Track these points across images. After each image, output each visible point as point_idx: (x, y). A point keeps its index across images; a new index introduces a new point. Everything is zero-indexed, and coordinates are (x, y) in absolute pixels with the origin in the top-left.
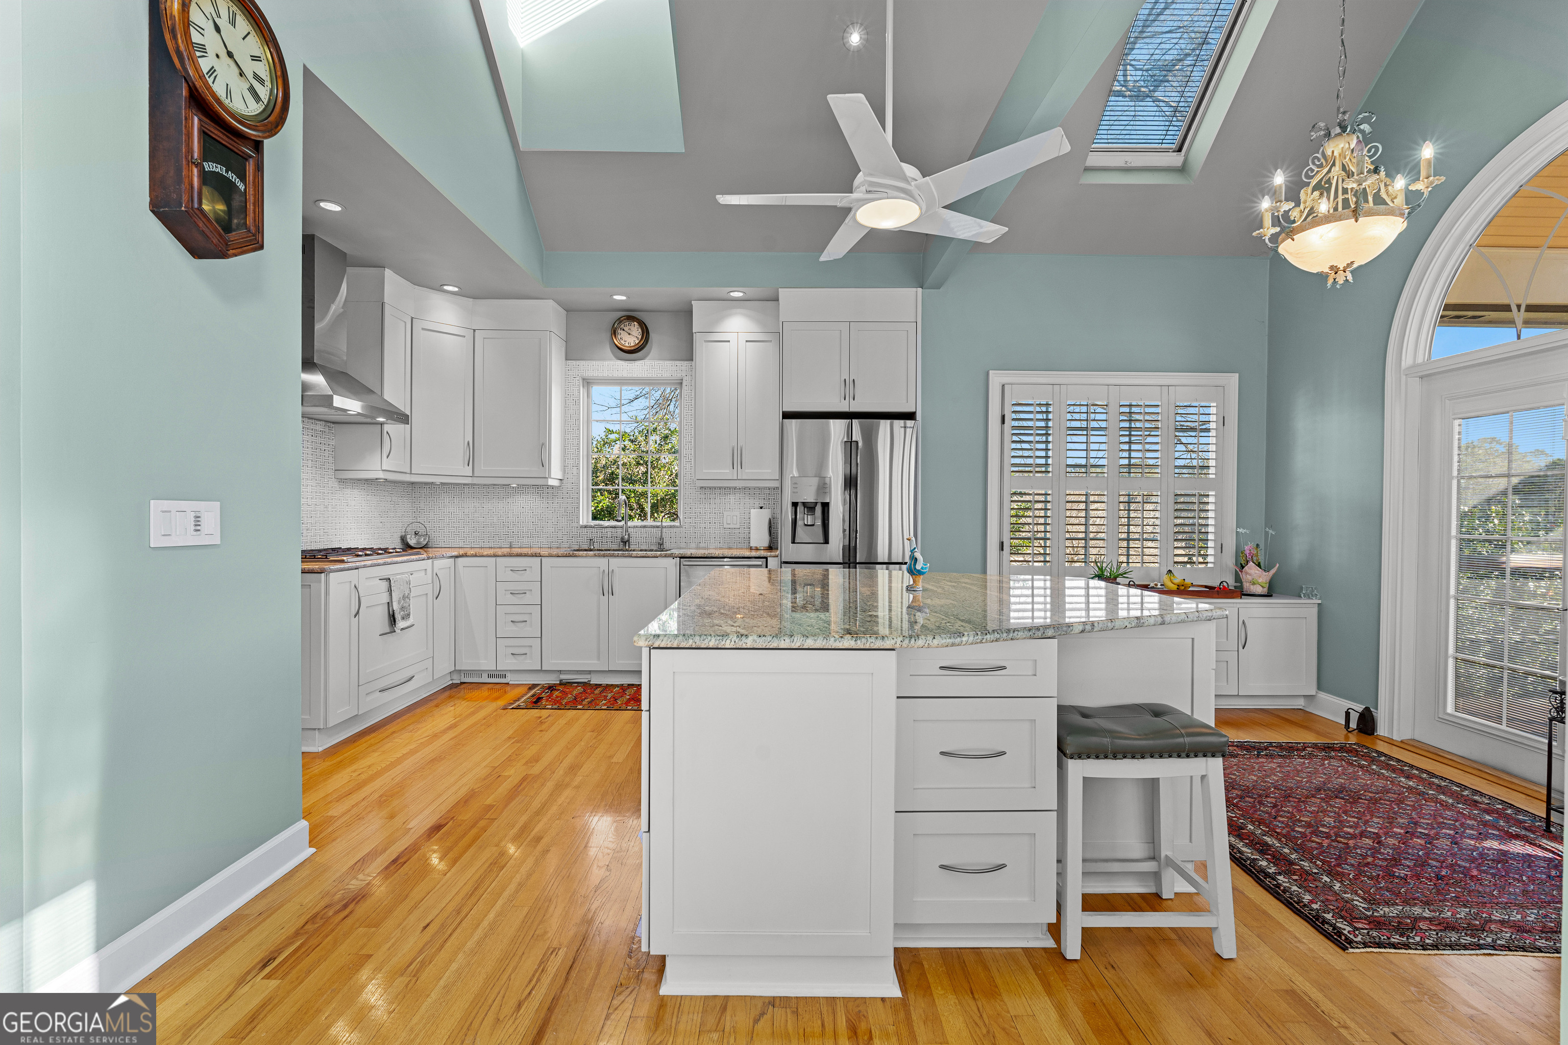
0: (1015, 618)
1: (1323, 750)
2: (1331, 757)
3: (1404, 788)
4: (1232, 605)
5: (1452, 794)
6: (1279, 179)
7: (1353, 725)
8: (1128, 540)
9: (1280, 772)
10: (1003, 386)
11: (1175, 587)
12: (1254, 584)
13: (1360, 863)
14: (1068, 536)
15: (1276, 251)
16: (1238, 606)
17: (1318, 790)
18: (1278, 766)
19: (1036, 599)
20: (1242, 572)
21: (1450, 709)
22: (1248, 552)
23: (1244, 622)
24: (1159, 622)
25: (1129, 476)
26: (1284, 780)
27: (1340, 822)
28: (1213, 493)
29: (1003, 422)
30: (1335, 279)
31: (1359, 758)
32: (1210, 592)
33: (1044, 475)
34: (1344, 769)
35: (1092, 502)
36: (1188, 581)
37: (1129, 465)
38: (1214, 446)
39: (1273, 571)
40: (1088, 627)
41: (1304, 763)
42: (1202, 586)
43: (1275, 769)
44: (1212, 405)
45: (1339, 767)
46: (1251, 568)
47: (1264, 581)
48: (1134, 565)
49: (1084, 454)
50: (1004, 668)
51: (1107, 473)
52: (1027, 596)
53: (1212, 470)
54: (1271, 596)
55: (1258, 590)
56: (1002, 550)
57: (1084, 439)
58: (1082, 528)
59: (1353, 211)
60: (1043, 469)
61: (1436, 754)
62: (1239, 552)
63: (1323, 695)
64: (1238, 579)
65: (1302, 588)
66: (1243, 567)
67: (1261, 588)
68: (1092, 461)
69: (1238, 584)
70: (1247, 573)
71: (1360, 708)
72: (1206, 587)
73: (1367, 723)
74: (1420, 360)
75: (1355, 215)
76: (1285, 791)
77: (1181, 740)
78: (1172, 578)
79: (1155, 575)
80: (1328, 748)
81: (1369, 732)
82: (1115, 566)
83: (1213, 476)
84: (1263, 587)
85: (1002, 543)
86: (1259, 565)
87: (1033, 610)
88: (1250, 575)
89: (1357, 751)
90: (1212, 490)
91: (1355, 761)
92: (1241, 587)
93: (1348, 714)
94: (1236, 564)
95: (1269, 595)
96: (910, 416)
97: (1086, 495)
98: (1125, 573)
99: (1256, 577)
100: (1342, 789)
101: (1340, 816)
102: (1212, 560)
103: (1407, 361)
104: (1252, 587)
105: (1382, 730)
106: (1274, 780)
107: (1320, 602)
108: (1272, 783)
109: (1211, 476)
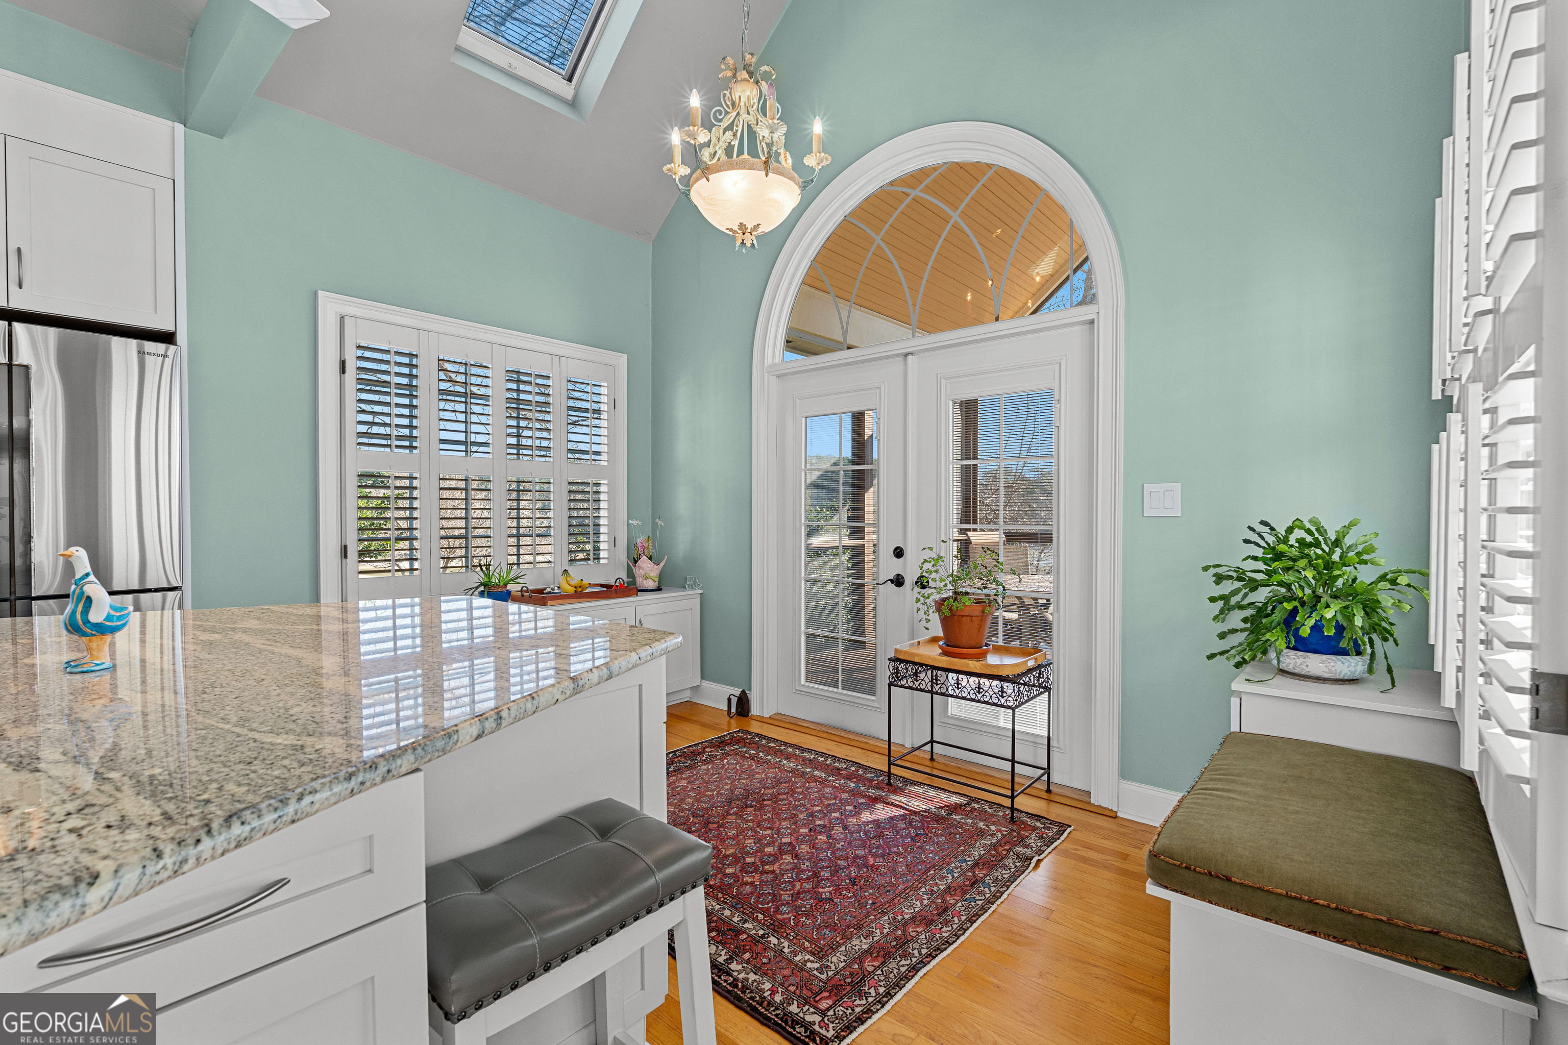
0: (368, 653)
1: (719, 747)
2: (727, 754)
3: (789, 772)
4: (629, 604)
5: (823, 767)
6: (695, 101)
7: (733, 710)
8: (518, 536)
9: (692, 790)
10: (342, 318)
11: (571, 590)
12: (646, 578)
13: (792, 895)
14: (443, 533)
15: (687, 194)
16: (635, 604)
17: (729, 802)
18: (689, 782)
19: (399, 622)
20: (635, 566)
21: (803, 681)
22: (640, 545)
23: (640, 622)
24: (605, 677)
25: (518, 458)
26: (698, 801)
27: (759, 840)
28: (606, 482)
29: (343, 370)
30: (743, 240)
31: (748, 748)
32: (609, 591)
33: (407, 451)
34: (741, 766)
35: (473, 489)
36: (585, 582)
37: (518, 445)
38: (606, 430)
39: (662, 564)
40: (490, 724)
41: (708, 769)
42: (597, 585)
43: (687, 787)
44: (602, 384)
45: (736, 764)
46: (644, 562)
47: (655, 574)
48: (526, 566)
49: (462, 427)
50: (282, 883)
51: (493, 454)
52: (386, 618)
53: (604, 457)
54: (661, 590)
55: (651, 584)
56: (346, 557)
57: (461, 407)
58: (462, 523)
59: (765, 162)
60: (407, 443)
61: (794, 724)
62: (631, 546)
63: (707, 684)
64: (630, 574)
65: (686, 579)
66: (636, 562)
67: (652, 582)
68: (473, 438)
69: (631, 579)
70: (640, 568)
71: (737, 692)
72: (602, 585)
73: (743, 705)
74: (777, 361)
75: (766, 167)
76: (703, 816)
77: (651, 882)
78: (568, 579)
79: (549, 576)
80: (721, 743)
81: (746, 714)
82: (505, 570)
83: (606, 463)
84: (654, 581)
85: (345, 547)
86: (650, 558)
87: (395, 638)
88: (643, 569)
89: (743, 739)
90: (604, 479)
91: (746, 752)
92: (634, 582)
93: (729, 700)
94: (628, 557)
95: (659, 589)
96: (167, 338)
97: (466, 480)
98: (517, 578)
99: (648, 571)
100: (747, 793)
101: (756, 832)
102: (606, 556)
103: (768, 361)
104: (645, 581)
105: (755, 710)
106: (689, 803)
107: (701, 591)
108: (689, 810)
109: (603, 463)
